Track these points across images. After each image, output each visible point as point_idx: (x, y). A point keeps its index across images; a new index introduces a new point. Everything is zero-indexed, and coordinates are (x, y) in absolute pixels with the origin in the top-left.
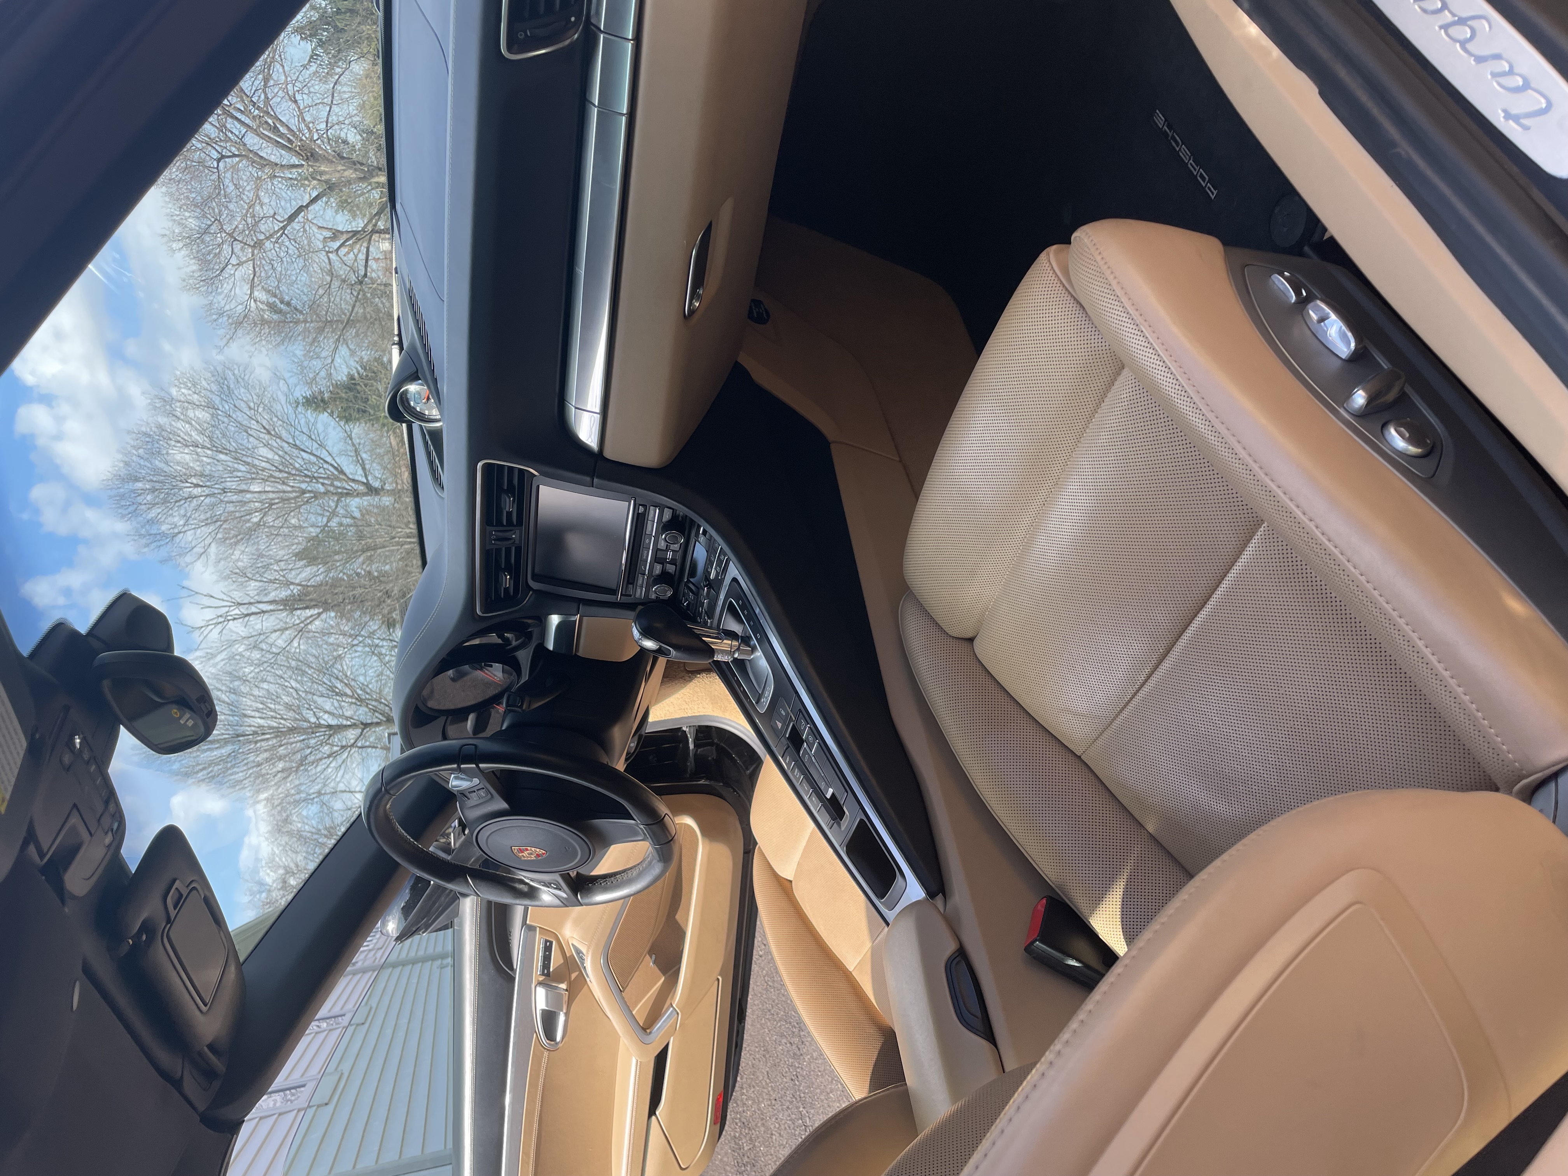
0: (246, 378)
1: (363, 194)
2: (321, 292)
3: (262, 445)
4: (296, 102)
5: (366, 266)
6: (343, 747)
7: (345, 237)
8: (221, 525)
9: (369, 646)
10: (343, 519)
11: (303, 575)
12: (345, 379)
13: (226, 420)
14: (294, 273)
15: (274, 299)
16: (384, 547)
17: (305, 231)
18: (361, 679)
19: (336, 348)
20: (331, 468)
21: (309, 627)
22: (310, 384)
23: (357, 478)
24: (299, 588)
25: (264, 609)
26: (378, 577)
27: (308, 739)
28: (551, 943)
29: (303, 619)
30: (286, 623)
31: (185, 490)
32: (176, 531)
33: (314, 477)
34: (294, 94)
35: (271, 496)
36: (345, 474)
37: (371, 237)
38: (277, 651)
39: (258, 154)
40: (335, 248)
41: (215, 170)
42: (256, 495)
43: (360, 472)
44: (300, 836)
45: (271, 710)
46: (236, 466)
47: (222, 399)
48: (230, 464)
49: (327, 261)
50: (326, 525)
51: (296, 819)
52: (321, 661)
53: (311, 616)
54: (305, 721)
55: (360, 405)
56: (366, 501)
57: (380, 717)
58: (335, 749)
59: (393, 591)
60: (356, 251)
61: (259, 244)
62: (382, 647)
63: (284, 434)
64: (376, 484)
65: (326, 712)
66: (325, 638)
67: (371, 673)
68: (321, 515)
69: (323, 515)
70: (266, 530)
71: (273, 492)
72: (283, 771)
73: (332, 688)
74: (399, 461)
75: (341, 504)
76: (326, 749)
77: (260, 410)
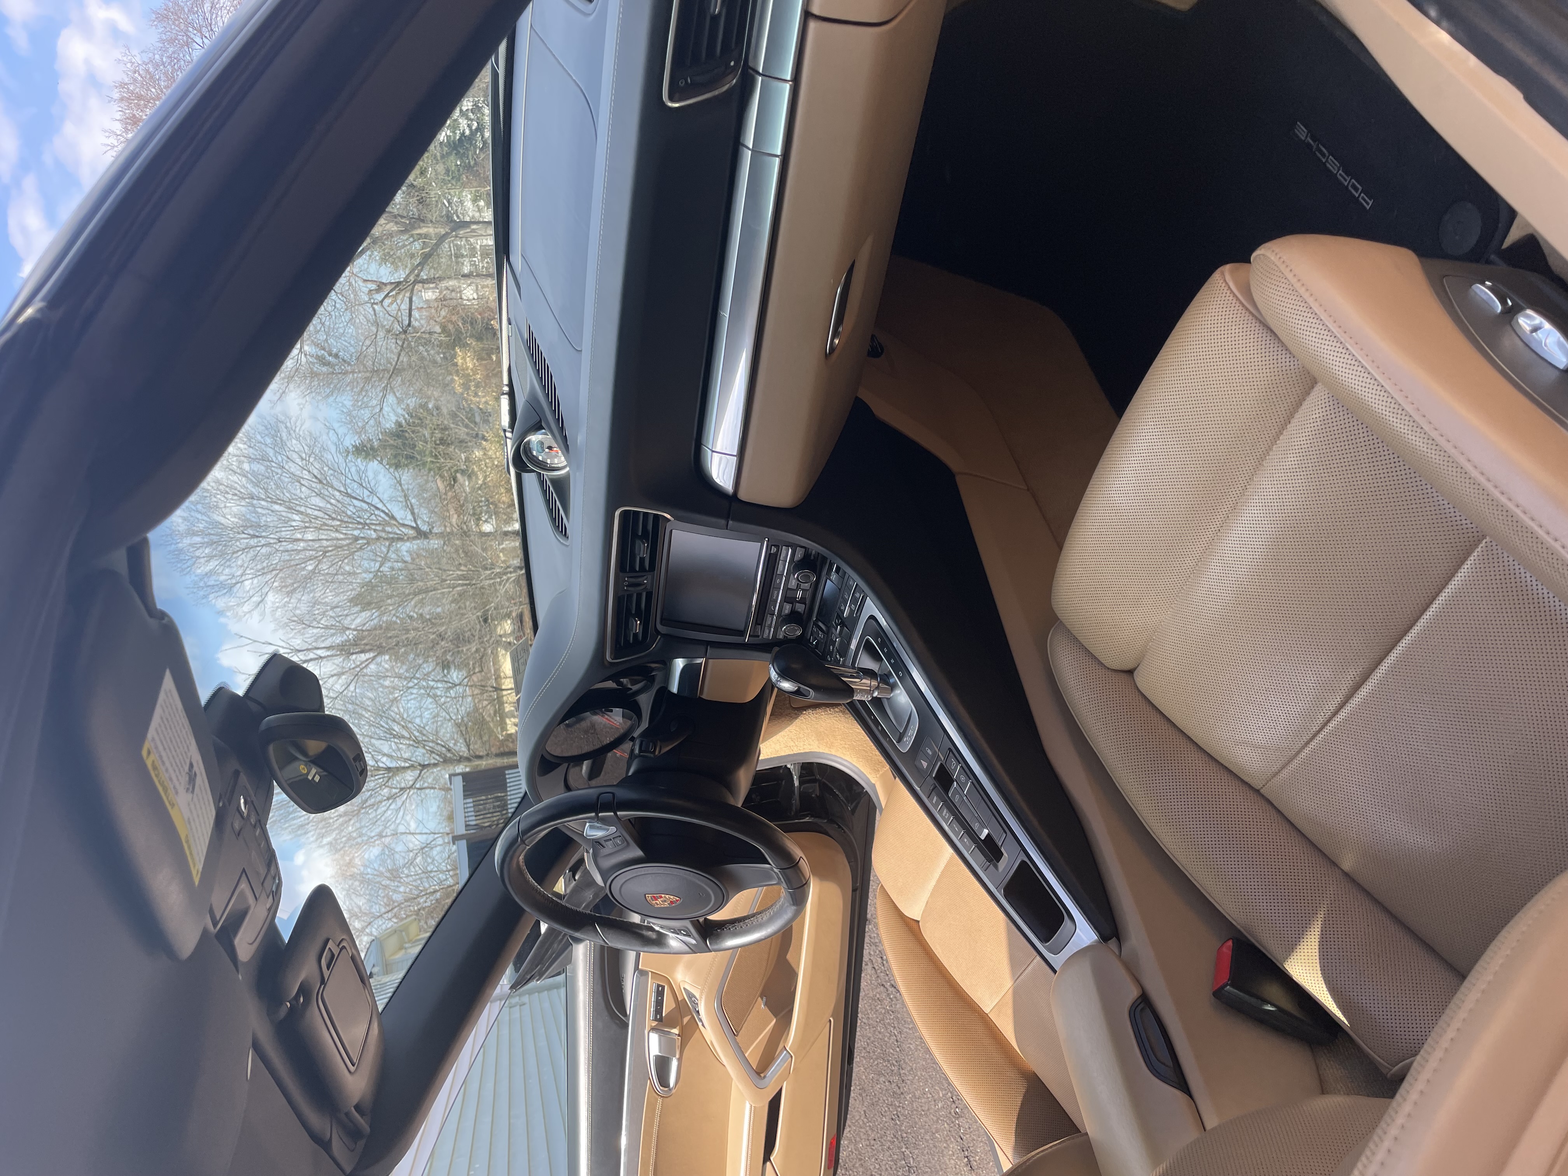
0: (297, 430)
1: (404, 246)
2: (368, 342)
3: (314, 494)
5: (410, 315)
6: (402, 789)
7: (389, 288)
8: (278, 574)
9: (424, 688)
10: (395, 564)
11: (359, 620)
12: (393, 426)
13: (279, 471)
14: (341, 325)
15: (323, 352)
16: (434, 590)
17: (350, 284)
18: (418, 721)
19: (384, 396)
20: (382, 515)
21: (365, 671)
22: (359, 434)
23: (406, 523)
24: (355, 633)
25: (323, 655)
26: (429, 619)
28: (663, 987)
29: (358, 663)
30: (343, 668)
31: (242, 541)
32: (234, 581)
33: (366, 524)
35: (325, 543)
36: (395, 519)
37: (414, 287)
40: (380, 299)
42: (311, 543)
43: (410, 517)
44: (362, 879)
46: (290, 515)
47: (276, 452)
48: (284, 514)
49: (372, 313)
50: (378, 571)
52: (378, 704)
53: (367, 660)
55: (408, 452)
56: (414, 545)
57: (437, 757)
58: (394, 791)
59: (446, 633)
60: (399, 301)
62: (437, 688)
63: (336, 484)
64: (425, 528)
65: (384, 755)
66: (381, 681)
67: (426, 714)
68: (373, 560)
69: (375, 561)
70: (322, 578)
71: (326, 540)
73: (390, 731)
74: (447, 504)
75: (392, 549)
76: (386, 791)
77: (312, 460)
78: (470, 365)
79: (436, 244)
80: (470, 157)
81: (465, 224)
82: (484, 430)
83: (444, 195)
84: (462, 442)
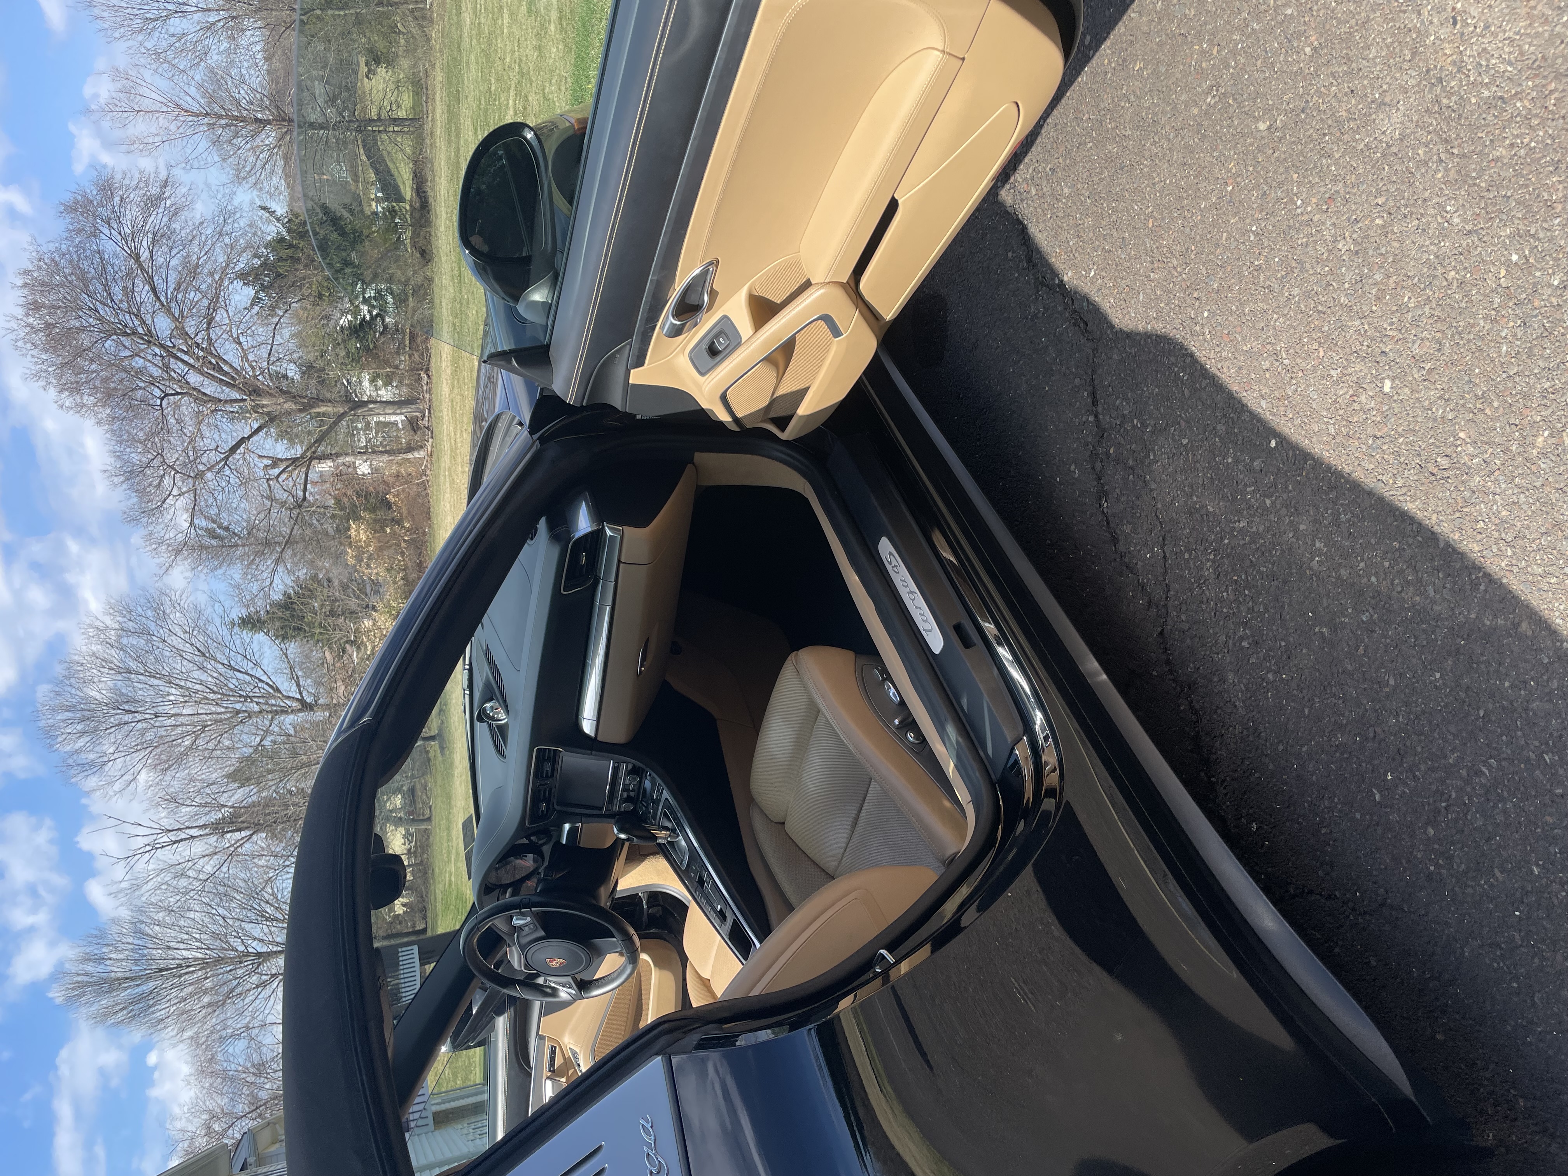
0: (182, 603)
1: (302, 423)
2: (261, 517)
3: (196, 668)
4: (240, 343)
5: (305, 490)
6: (273, 975)
7: (285, 464)
8: (152, 751)
10: (278, 737)
11: (236, 797)
12: (281, 597)
13: (161, 645)
14: (234, 500)
15: (213, 525)
17: (245, 459)
19: (275, 569)
20: (267, 687)
21: (240, 850)
22: (247, 606)
23: (291, 695)
24: (231, 810)
25: (194, 835)
27: (235, 969)
28: (555, 1048)
29: (233, 842)
30: (215, 847)
31: (116, 716)
32: (106, 759)
33: (248, 696)
34: (238, 337)
35: (204, 718)
36: (280, 692)
37: (310, 463)
38: (205, 878)
39: (200, 391)
40: (276, 475)
41: (159, 408)
42: (189, 718)
43: (294, 688)
44: (225, 1076)
45: (197, 940)
46: (168, 690)
47: (157, 625)
48: (161, 688)
49: (267, 488)
50: (259, 745)
51: (222, 1059)
52: (251, 885)
53: (242, 838)
54: (233, 950)
55: (296, 624)
56: (300, 717)
58: (264, 978)
60: (295, 476)
61: (200, 475)
63: (219, 656)
64: (309, 699)
65: (255, 939)
66: (256, 860)
68: (254, 734)
69: (257, 734)
70: (199, 753)
71: (206, 714)
72: (210, 1005)
73: (262, 914)
74: (335, 675)
75: (276, 722)
76: (255, 979)
77: (195, 633)
78: (363, 537)
79: (334, 422)
80: (370, 340)
81: (364, 404)
82: (374, 600)
83: (344, 376)
84: (352, 613)
